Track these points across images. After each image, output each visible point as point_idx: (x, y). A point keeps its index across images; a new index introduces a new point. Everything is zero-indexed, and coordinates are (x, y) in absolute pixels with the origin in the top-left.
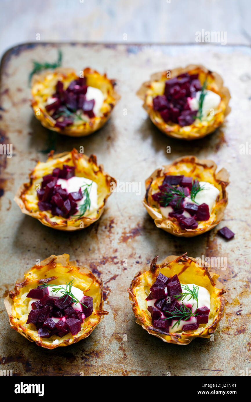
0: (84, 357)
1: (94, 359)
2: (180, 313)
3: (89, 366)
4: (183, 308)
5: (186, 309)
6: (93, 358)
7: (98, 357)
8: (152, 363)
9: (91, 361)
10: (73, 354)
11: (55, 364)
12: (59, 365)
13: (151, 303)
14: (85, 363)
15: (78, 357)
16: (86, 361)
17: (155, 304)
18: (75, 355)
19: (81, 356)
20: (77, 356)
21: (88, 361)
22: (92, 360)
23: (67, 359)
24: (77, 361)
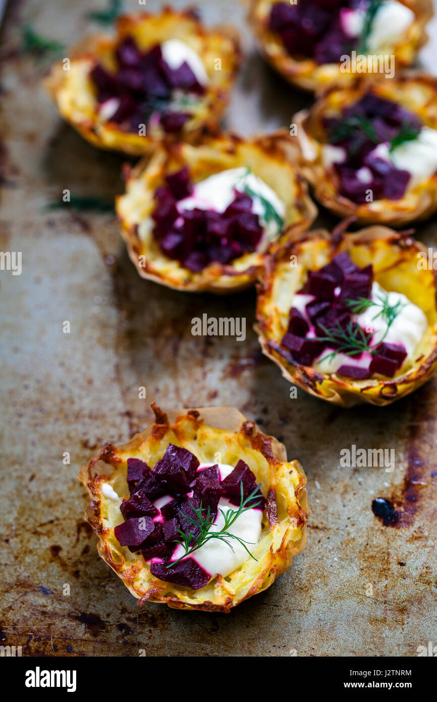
0: (125, 624)
1: (146, 630)
2: (344, 336)
3: (134, 645)
4: (354, 329)
5: (359, 333)
6: (144, 627)
7: (155, 626)
8: (275, 646)
9: (139, 634)
10: (102, 617)
11: (59, 638)
12: (67, 639)
13: (300, 302)
14: (125, 638)
15: (111, 624)
16: (127, 633)
17: (308, 306)
18: (106, 620)
19: (118, 622)
20: (109, 622)
21: (133, 633)
22: (142, 633)
23: (85, 628)
24: (107, 632)
